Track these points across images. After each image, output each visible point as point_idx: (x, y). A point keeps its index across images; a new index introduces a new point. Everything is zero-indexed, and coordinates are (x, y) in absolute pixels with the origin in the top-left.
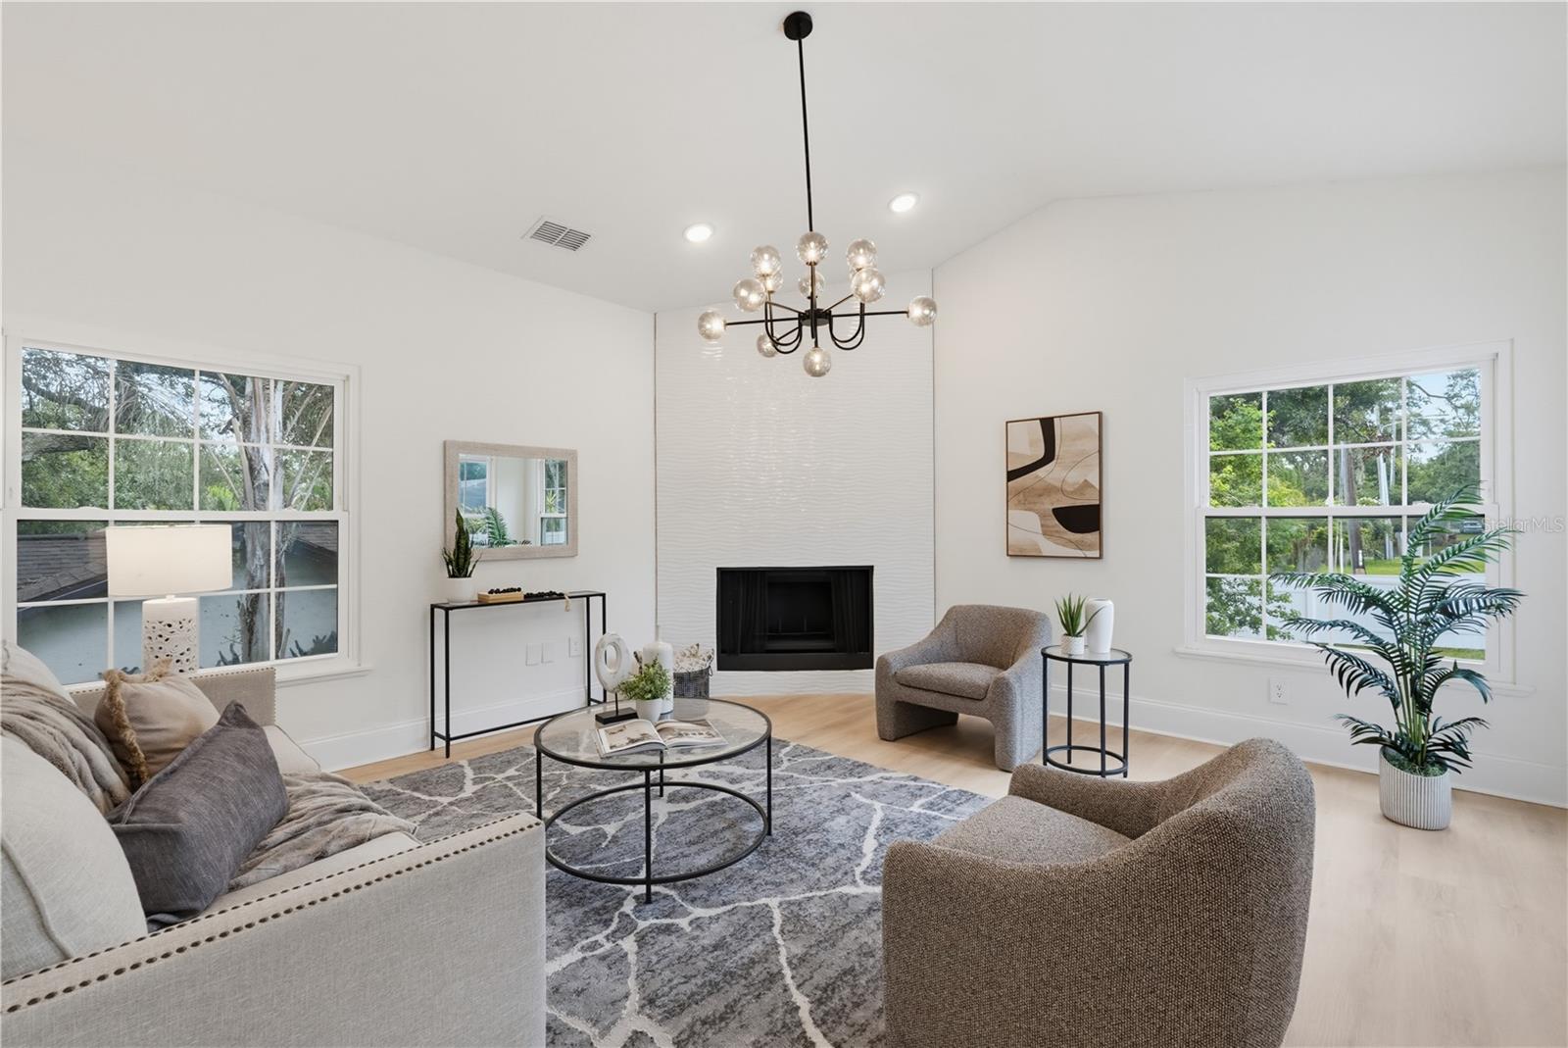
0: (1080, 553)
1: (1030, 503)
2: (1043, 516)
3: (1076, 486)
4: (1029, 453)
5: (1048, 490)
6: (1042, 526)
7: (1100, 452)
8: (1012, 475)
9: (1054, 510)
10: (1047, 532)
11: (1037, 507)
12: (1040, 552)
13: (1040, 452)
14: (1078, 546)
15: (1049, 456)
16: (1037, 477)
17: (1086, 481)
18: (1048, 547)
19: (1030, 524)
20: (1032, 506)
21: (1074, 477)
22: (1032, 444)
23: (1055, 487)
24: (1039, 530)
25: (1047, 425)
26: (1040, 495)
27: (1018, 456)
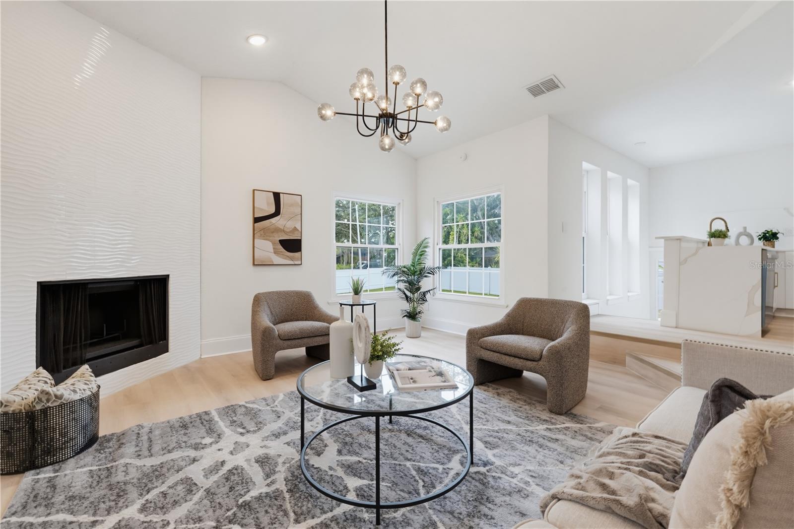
0: (292, 263)
1: (267, 236)
2: (274, 244)
3: (291, 229)
4: (267, 209)
5: (277, 230)
6: (274, 249)
7: (301, 214)
8: (257, 220)
9: (280, 241)
10: (276, 252)
11: (271, 238)
12: (273, 262)
13: (272, 210)
14: (292, 259)
15: (277, 213)
16: (271, 222)
17: (295, 227)
18: (277, 260)
19: (267, 248)
20: (268, 238)
21: (290, 225)
22: (268, 204)
23: (280, 229)
24: (272, 250)
25: (277, 196)
26: (273, 232)
27: (262, 210)
